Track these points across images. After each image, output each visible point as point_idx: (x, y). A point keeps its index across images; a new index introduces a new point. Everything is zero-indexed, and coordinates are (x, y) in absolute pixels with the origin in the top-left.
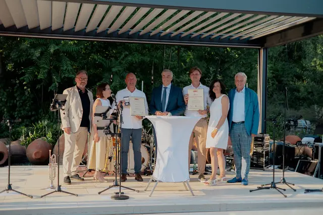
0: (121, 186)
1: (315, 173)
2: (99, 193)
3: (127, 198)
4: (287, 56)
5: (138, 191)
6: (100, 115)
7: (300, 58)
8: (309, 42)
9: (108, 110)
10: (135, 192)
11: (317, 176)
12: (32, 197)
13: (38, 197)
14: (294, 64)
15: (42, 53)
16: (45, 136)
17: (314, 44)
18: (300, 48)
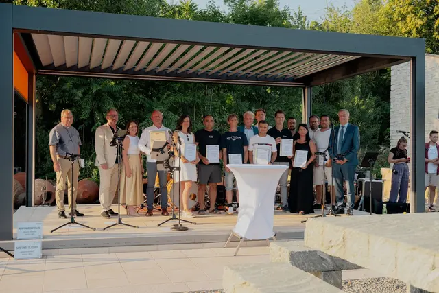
0: (180, 220)
1: (359, 207)
2: (159, 225)
3: (186, 229)
4: (324, 98)
5: (195, 224)
6: (157, 150)
7: (337, 99)
8: (346, 83)
9: (165, 146)
10: (193, 225)
11: (361, 210)
12: (95, 229)
13: (100, 230)
14: (331, 106)
15: (84, 94)
16: (90, 176)
17: (351, 85)
18: (337, 89)
